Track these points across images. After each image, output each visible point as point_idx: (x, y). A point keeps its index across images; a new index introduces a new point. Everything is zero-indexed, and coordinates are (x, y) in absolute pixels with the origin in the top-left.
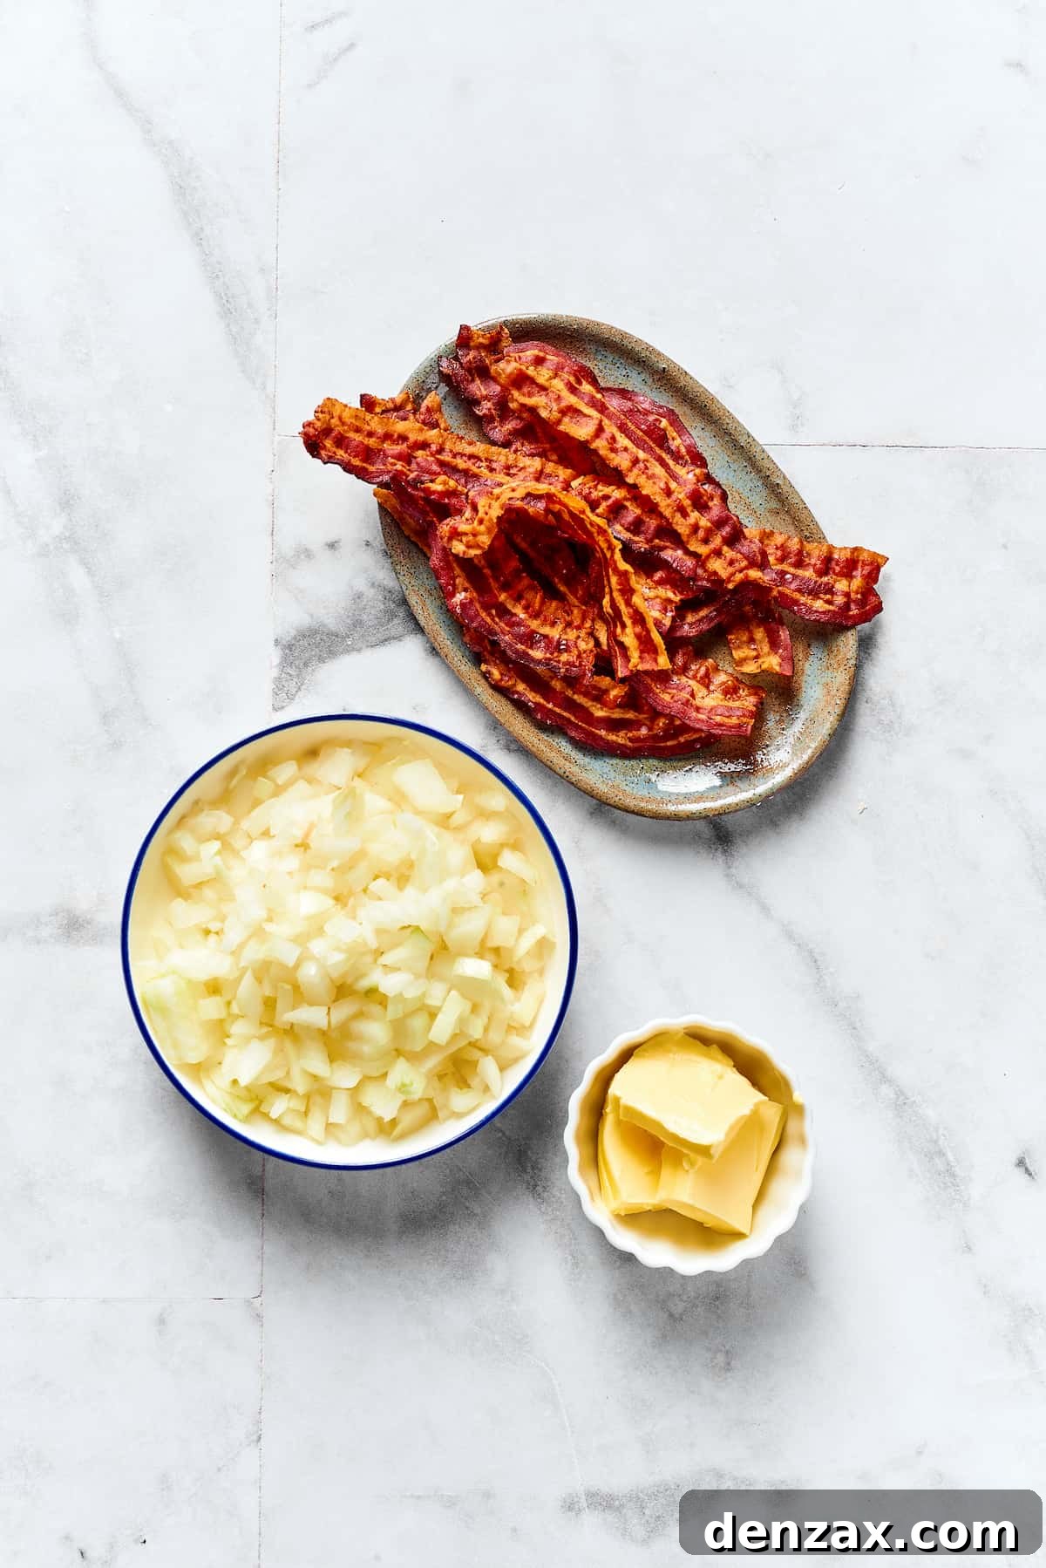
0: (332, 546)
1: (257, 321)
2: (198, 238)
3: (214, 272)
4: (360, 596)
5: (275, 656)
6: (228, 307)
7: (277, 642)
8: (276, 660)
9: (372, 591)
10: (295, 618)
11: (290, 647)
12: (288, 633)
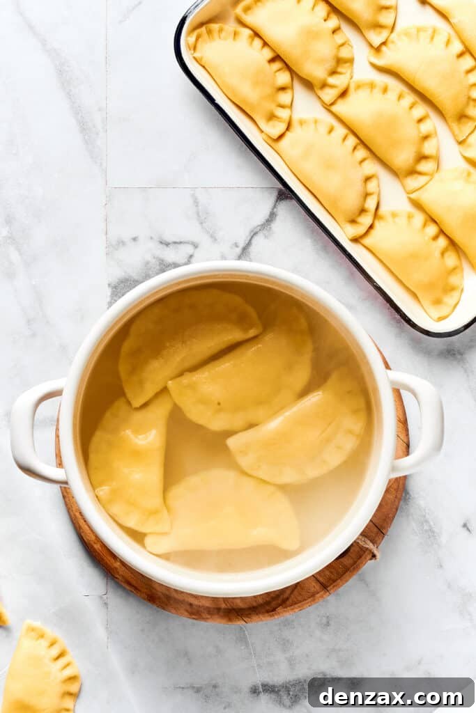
0: (135, 239)
1: (97, 134)
2: (69, 95)
3: (77, 111)
4: (148, 263)
5: (108, 291)
6: (84, 127)
7: (109, 285)
8: (109, 294)
9: (154, 260)
10: (117, 274)
11: (115, 287)
12: (114, 280)
